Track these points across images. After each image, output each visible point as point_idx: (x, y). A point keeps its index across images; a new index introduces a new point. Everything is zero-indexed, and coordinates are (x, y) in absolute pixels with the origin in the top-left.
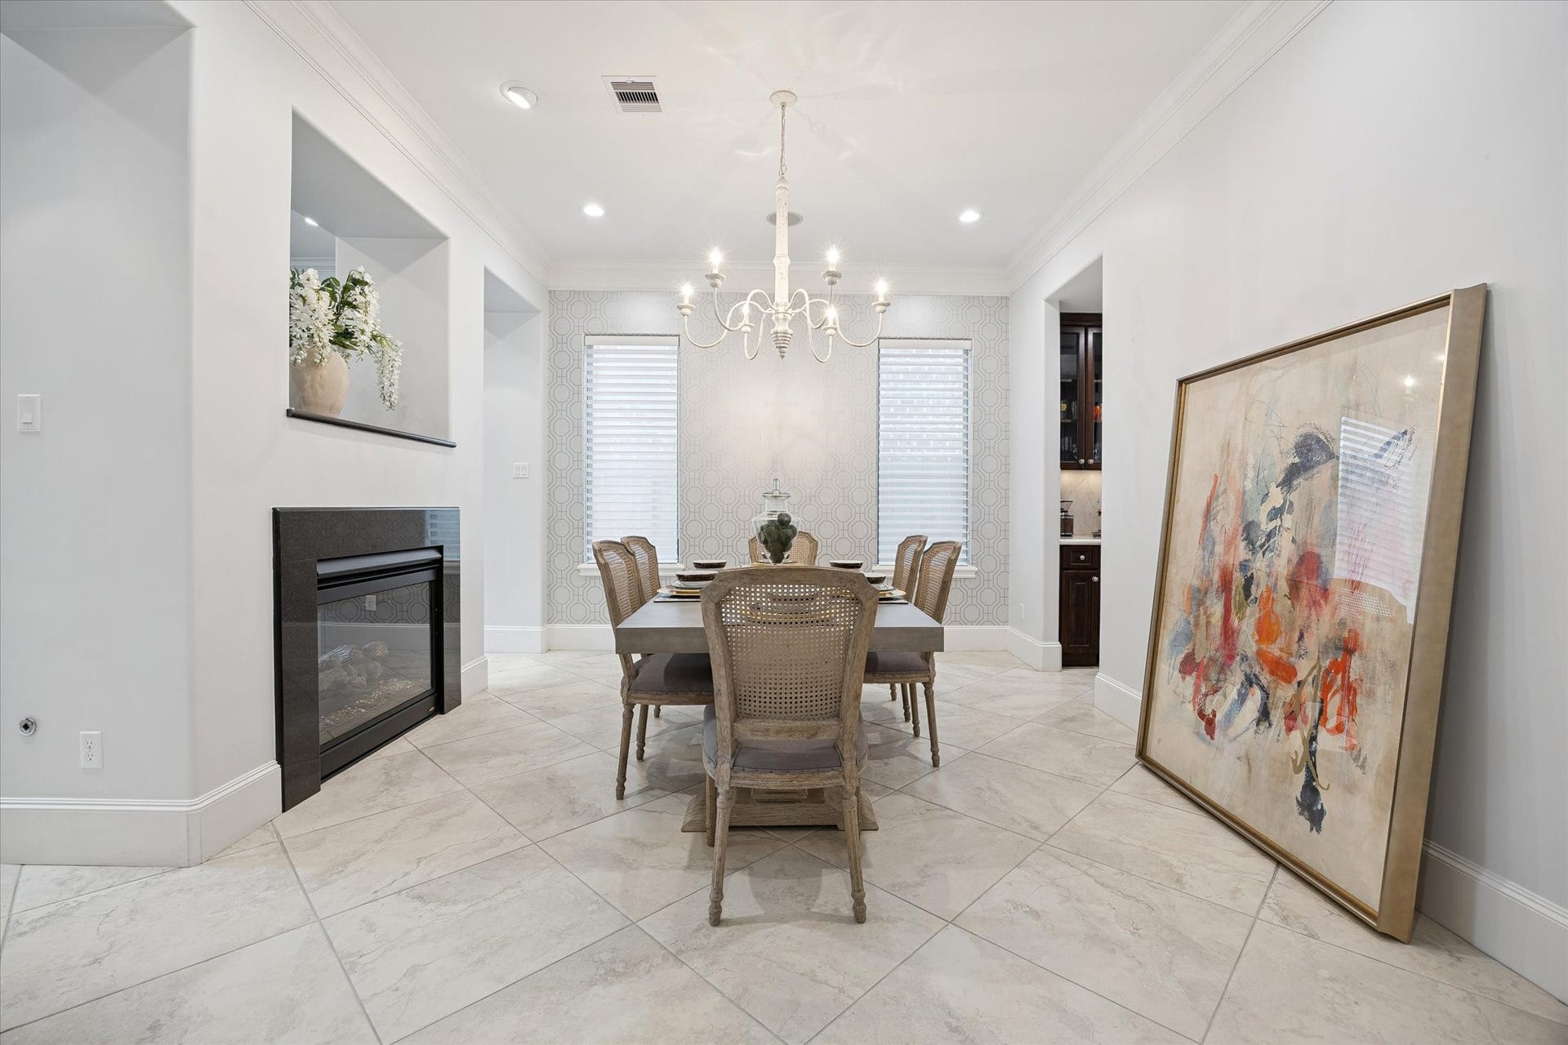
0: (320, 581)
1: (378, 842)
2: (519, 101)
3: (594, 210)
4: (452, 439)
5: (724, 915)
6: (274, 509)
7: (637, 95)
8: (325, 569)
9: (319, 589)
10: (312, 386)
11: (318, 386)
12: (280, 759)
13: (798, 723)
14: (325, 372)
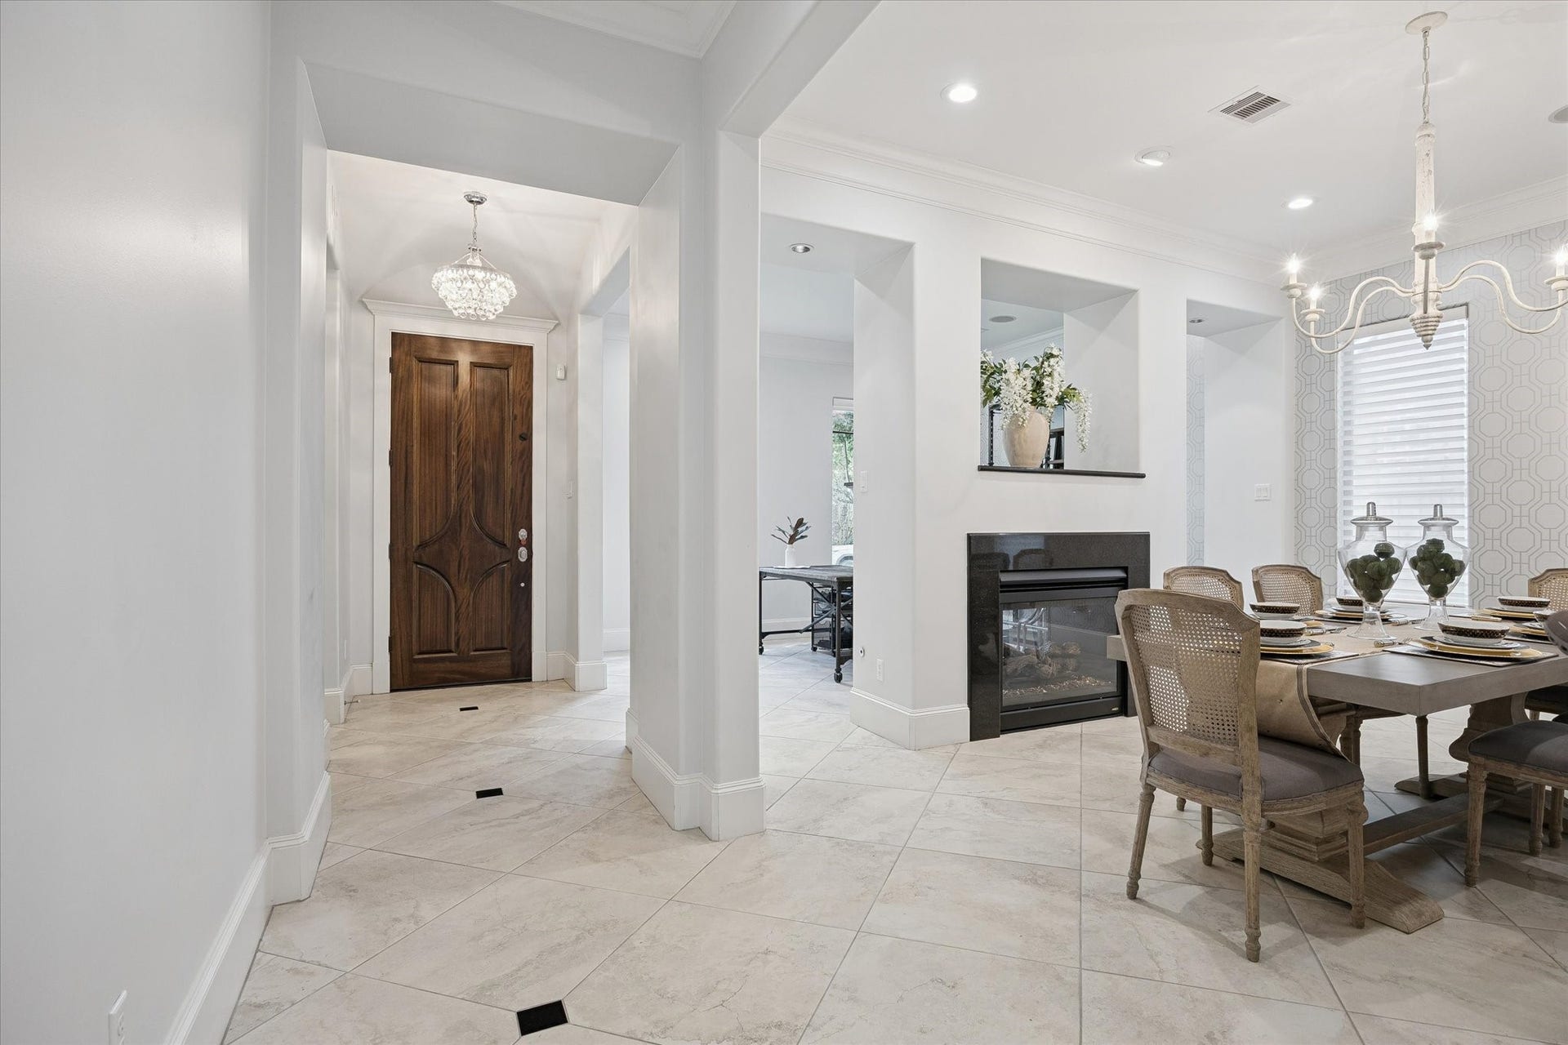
0: (1002, 586)
1: (997, 772)
2: (1153, 163)
3: (1301, 203)
4: (1141, 472)
5: (1137, 896)
6: (968, 535)
7: (1255, 106)
8: (1005, 578)
9: (1001, 592)
10: (1020, 443)
11: (1022, 441)
12: (970, 704)
13: (1193, 739)
14: (1027, 431)
